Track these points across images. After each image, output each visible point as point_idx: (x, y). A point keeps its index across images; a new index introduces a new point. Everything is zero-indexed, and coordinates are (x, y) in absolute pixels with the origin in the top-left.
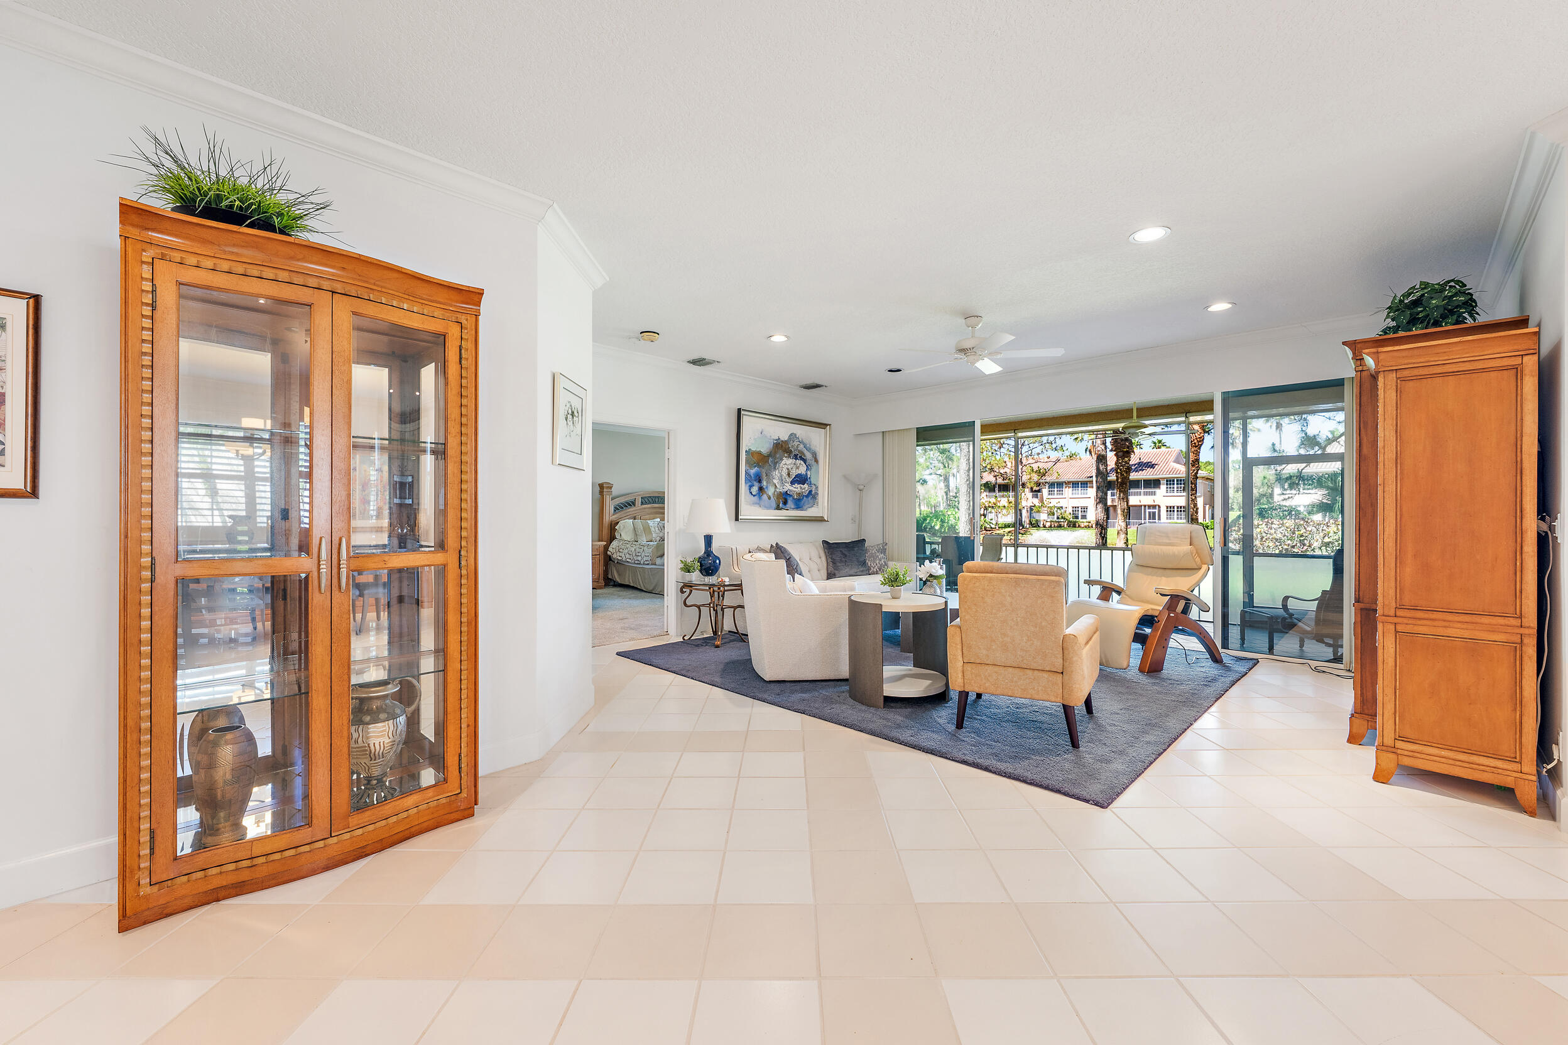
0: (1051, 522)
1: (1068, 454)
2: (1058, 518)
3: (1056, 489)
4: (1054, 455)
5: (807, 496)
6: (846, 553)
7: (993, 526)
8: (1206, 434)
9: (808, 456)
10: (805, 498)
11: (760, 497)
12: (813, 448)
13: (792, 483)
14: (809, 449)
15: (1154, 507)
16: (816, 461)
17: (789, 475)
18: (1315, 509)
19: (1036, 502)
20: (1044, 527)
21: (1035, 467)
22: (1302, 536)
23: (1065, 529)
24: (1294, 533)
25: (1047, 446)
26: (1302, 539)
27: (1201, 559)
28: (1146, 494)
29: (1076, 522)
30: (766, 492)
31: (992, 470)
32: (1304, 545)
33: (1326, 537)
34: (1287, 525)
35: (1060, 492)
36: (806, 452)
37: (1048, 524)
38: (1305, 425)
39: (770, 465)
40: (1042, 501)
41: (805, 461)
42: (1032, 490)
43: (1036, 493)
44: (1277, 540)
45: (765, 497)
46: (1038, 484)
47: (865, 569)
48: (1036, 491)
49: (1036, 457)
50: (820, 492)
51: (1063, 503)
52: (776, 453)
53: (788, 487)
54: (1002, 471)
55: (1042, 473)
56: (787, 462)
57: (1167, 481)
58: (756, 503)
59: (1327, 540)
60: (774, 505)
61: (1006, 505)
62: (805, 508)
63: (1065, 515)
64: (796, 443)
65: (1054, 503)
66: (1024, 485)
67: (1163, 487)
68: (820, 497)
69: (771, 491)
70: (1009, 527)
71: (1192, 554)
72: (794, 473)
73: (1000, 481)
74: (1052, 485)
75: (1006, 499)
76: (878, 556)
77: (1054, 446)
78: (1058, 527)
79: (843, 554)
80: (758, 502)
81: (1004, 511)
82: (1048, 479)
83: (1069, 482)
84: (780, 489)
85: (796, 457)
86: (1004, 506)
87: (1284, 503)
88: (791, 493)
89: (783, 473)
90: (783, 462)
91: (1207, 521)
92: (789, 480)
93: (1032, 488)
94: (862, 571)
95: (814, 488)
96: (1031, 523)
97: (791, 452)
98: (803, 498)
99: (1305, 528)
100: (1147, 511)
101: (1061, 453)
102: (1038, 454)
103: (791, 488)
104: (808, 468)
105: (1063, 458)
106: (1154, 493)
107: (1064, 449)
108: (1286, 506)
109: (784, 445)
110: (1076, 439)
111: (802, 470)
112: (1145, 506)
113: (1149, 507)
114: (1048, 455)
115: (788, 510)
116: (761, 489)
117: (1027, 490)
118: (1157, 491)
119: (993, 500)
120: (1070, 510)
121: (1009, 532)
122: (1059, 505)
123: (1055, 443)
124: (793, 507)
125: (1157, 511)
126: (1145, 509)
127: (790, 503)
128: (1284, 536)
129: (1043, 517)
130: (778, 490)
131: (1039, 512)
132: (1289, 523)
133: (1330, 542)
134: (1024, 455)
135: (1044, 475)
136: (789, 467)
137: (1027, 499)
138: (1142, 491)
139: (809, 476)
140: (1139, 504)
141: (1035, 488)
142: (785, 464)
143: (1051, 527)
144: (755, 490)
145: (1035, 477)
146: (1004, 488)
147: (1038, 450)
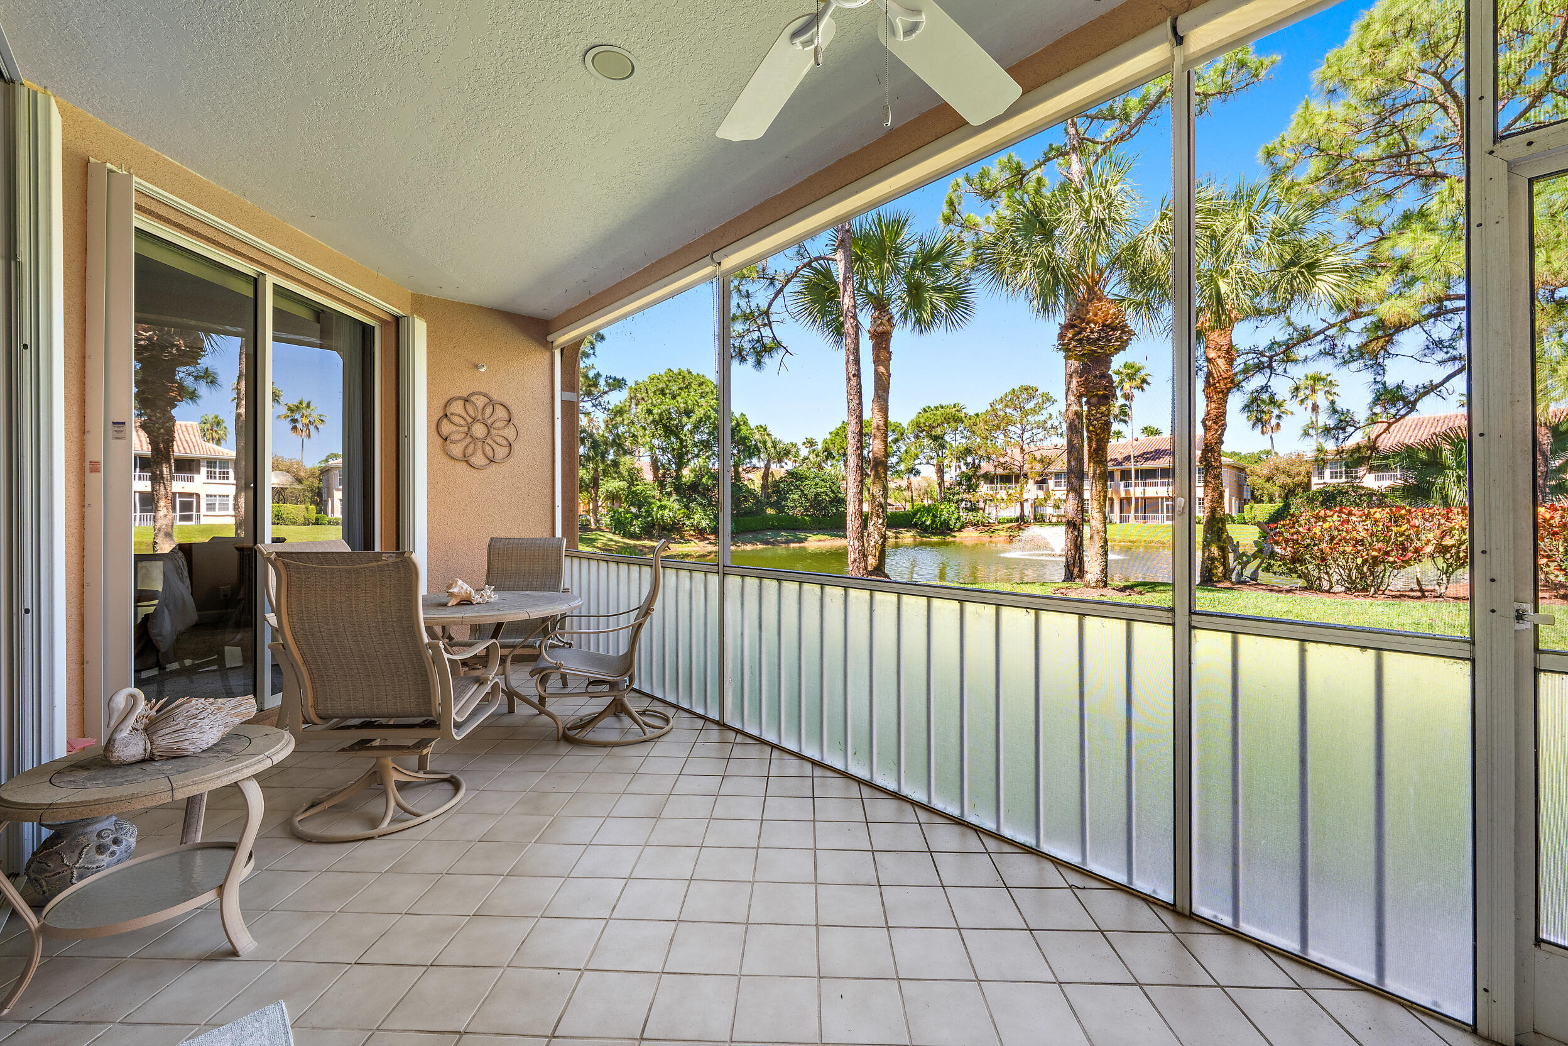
0: (1058, 516)
4: (1061, 442)
7: (991, 521)
19: (1041, 494)
21: (1038, 455)
25: (1052, 431)
31: (989, 459)
37: (1054, 520)
40: (1047, 492)
42: (1036, 482)
46: (1042, 474)
48: (1040, 482)
49: (1038, 443)
54: (1002, 460)
55: (1046, 462)
61: (1005, 497)
65: (1059, 495)
66: (1026, 475)
70: (1011, 522)
73: (1000, 471)
74: (1057, 474)
75: (1006, 492)
81: (1004, 505)
82: (1052, 468)
86: (1004, 500)
93: (1035, 479)
96: (1035, 518)
100: (1165, 503)
102: (1041, 440)
112: (1162, 498)
119: (991, 493)
121: (1009, 528)
129: (1049, 510)
131: (1042, 505)
134: (1026, 442)
135: (1049, 464)
137: (1031, 491)
138: (1159, 481)
140: (1155, 495)
141: (1039, 479)
143: (1057, 522)
145: (1038, 467)
146: (1005, 479)
147: (1040, 436)
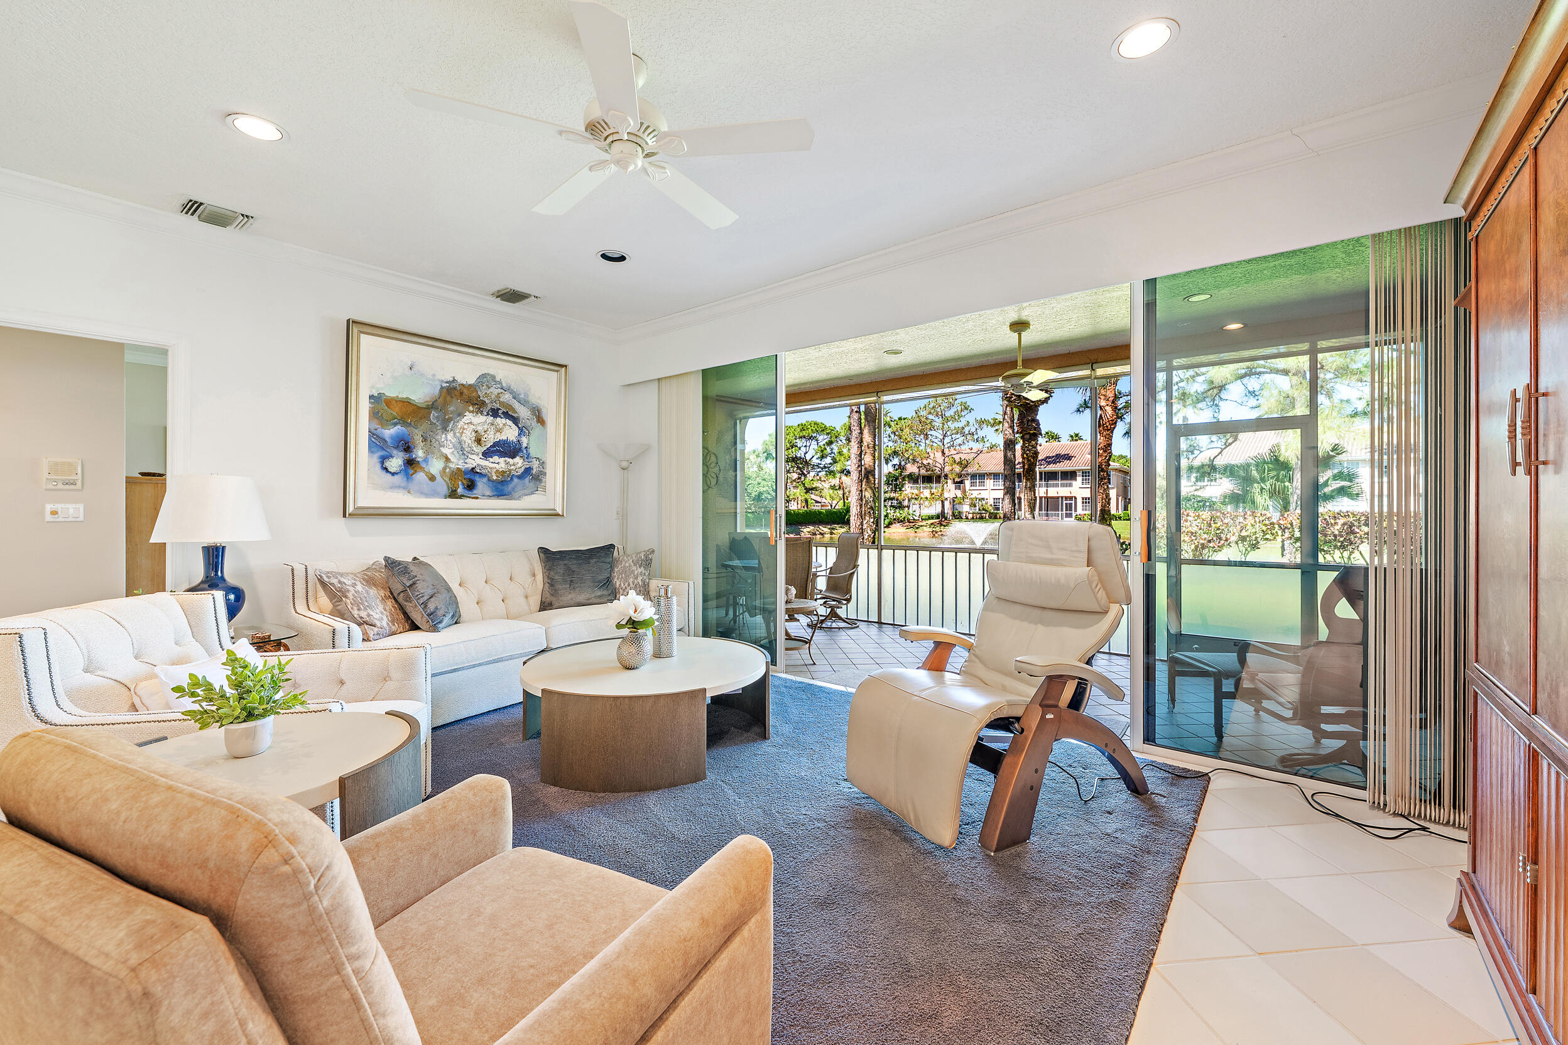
0: (973, 513)
1: (989, 445)
2: (979, 510)
3: (978, 481)
4: (976, 446)
5: (520, 477)
6: (574, 567)
7: (916, 518)
8: (1119, 420)
9: (523, 412)
10: (516, 480)
11: (409, 477)
12: (534, 400)
13: (487, 454)
14: (524, 403)
15: (1071, 498)
16: (541, 421)
17: (478, 441)
18: (1227, 500)
19: (959, 493)
20: (967, 518)
21: (957, 458)
22: (1218, 529)
23: (987, 521)
24: (1210, 526)
25: (969, 437)
26: (1218, 532)
27: (1107, 594)
28: (1062, 485)
29: (997, 513)
30: (422, 469)
31: (914, 461)
32: (1220, 539)
33: (1244, 531)
34: (1204, 517)
35: (982, 484)
36: (516, 405)
37: (970, 516)
38: (1217, 411)
39: (432, 423)
40: (964, 492)
41: (515, 420)
42: (955, 483)
43: (959, 484)
44: (1192, 533)
45: (420, 476)
46: (960, 476)
47: (605, 592)
48: (957, 483)
49: (958, 447)
50: (549, 470)
51: (984, 494)
52: (446, 404)
53: (476, 461)
54: (925, 462)
55: (964, 464)
56: (473, 422)
57: (1083, 473)
58: (399, 487)
59: (1244, 533)
60: (444, 490)
61: (929, 496)
62: (516, 495)
63: (986, 507)
64: (494, 391)
65: (975, 494)
66: (946, 476)
67: (1079, 479)
68: (549, 480)
69: (436, 466)
70: (932, 518)
71: (1090, 583)
72: (491, 438)
73: (923, 472)
74: (973, 476)
75: (928, 491)
76: (633, 572)
77: (976, 437)
78: (980, 518)
79: (569, 569)
80: (403, 484)
81: (927, 503)
82: (970, 470)
83: (990, 474)
84: (457, 463)
85: (495, 413)
86: (927, 498)
87: (1196, 493)
88: (483, 471)
89: (463, 438)
90: (465, 419)
91: (1120, 512)
92: (480, 450)
93: (954, 479)
94: (600, 597)
95: (535, 465)
96: (953, 515)
97: (483, 403)
98: (512, 479)
99: (1222, 521)
100: (1064, 502)
101: (982, 444)
102: (960, 445)
103: (484, 463)
104: (521, 432)
105: (985, 449)
106: (1071, 485)
107: (986, 440)
108: (1200, 497)
109: (465, 391)
110: (997, 430)
111: (510, 433)
112: (1062, 497)
113: (1066, 498)
114: (970, 447)
115: (477, 498)
116: (410, 463)
117: (949, 481)
118: (1074, 483)
119: (916, 492)
120: (991, 502)
121: (932, 524)
122: (979, 496)
123: (977, 434)
124: (488, 493)
125: (1073, 502)
126: (1062, 501)
127: (481, 486)
128: (1200, 529)
129: (966, 508)
130: (451, 465)
131: (960, 503)
132: (1206, 515)
133: (1247, 536)
134: (946, 446)
135: (966, 466)
136: (479, 428)
137: (950, 491)
138: (1059, 482)
139: (525, 445)
140: (1056, 495)
141: (957, 480)
142: (471, 423)
143: (973, 518)
144: (396, 463)
145: (957, 469)
146: (928, 479)
147: (960, 441)
